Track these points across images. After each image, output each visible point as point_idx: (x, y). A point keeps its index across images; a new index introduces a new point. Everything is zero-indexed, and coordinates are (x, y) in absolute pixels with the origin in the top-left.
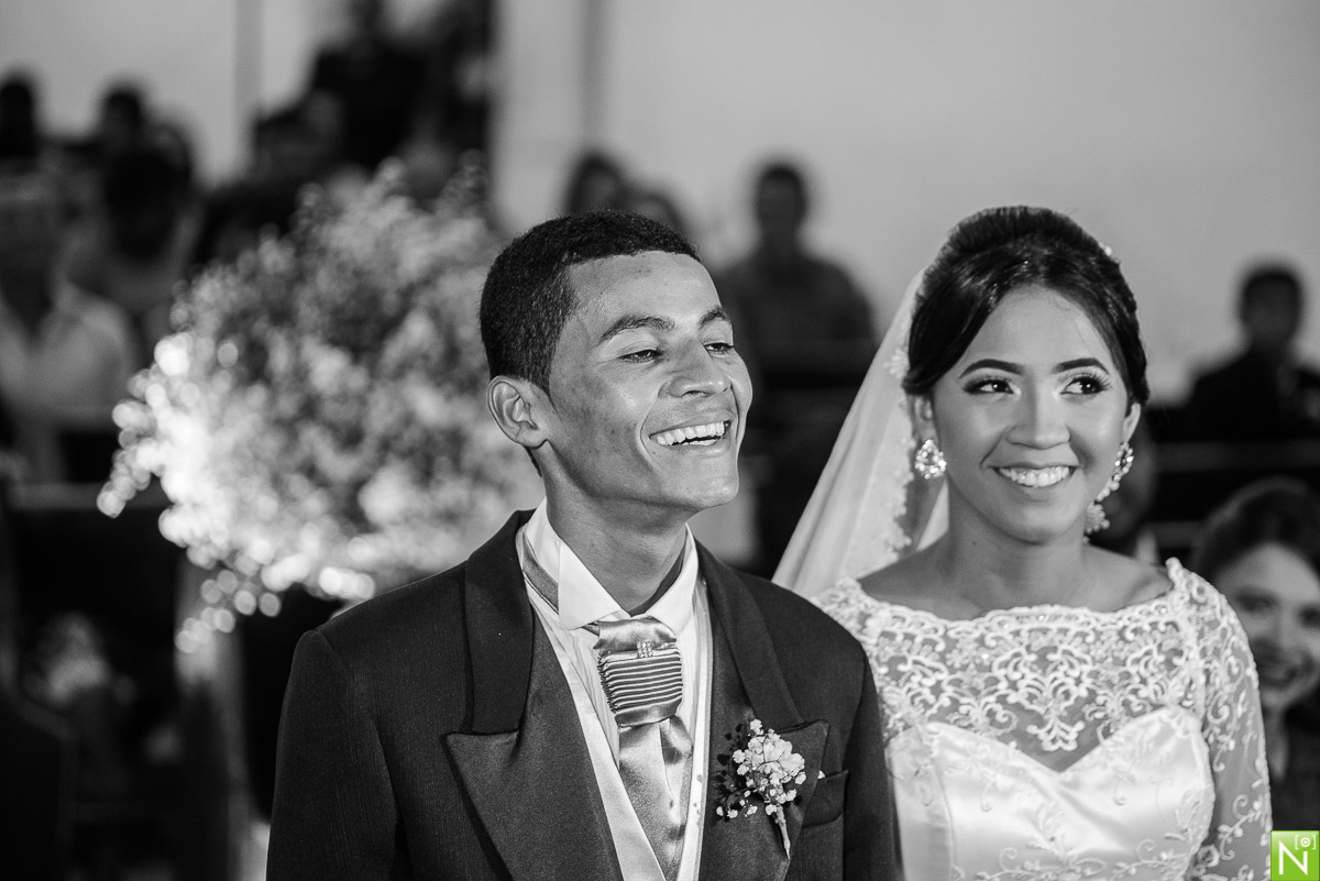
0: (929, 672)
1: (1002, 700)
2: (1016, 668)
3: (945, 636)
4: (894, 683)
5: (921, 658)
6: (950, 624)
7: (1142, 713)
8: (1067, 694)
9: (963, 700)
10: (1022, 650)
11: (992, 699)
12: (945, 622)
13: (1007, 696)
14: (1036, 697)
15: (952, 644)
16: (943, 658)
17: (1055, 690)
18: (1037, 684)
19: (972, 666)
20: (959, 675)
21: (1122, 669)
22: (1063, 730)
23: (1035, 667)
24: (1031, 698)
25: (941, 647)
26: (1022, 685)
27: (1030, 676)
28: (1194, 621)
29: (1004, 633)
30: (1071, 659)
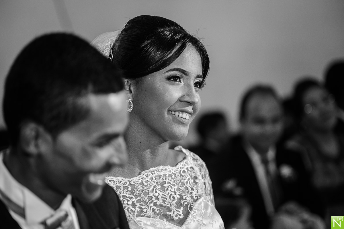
0: (129, 199)
1: (155, 204)
2: (156, 192)
3: (130, 184)
6: (130, 180)
7: (198, 199)
8: (174, 198)
9: (143, 207)
10: (156, 184)
11: (152, 205)
12: (128, 179)
13: (156, 202)
14: (165, 201)
15: (134, 187)
16: (132, 193)
17: (170, 197)
18: (164, 196)
19: (142, 194)
20: (139, 198)
22: (177, 211)
23: (161, 190)
24: (164, 202)
25: (130, 189)
26: (159, 197)
27: (161, 194)
28: (197, 166)
29: (148, 179)
30: (170, 185)
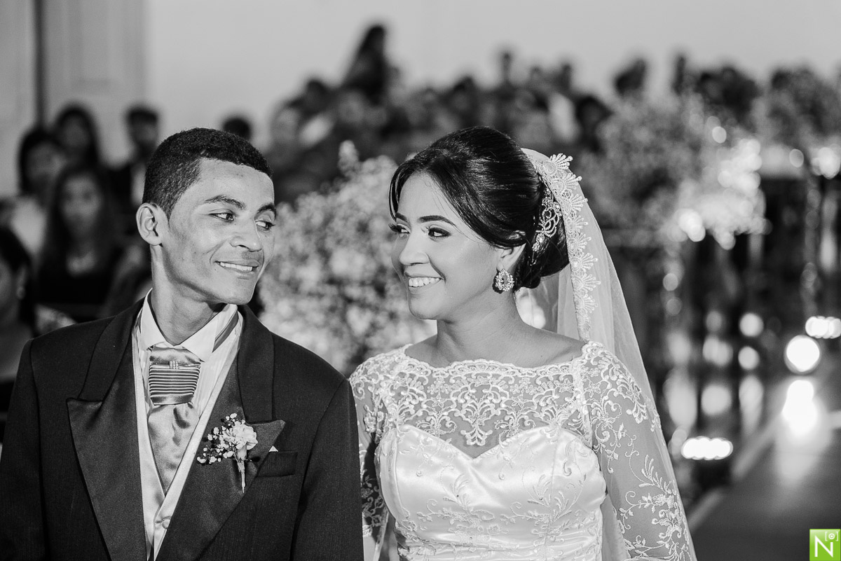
0: (416, 397)
1: (452, 414)
2: (463, 397)
3: (430, 376)
4: (396, 402)
5: (415, 389)
6: (435, 370)
7: (531, 427)
8: (489, 413)
9: (430, 413)
10: (469, 386)
11: (446, 413)
12: (432, 368)
13: (455, 412)
14: (470, 414)
15: (432, 380)
16: (425, 389)
17: (483, 410)
18: (473, 406)
19: (439, 394)
20: (432, 399)
21: (528, 401)
22: (480, 434)
23: (474, 397)
24: (467, 413)
25: (426, 382)
26: (464, 406)
27: (470, 402)
29: (462, 375)
30: (497, 393)
